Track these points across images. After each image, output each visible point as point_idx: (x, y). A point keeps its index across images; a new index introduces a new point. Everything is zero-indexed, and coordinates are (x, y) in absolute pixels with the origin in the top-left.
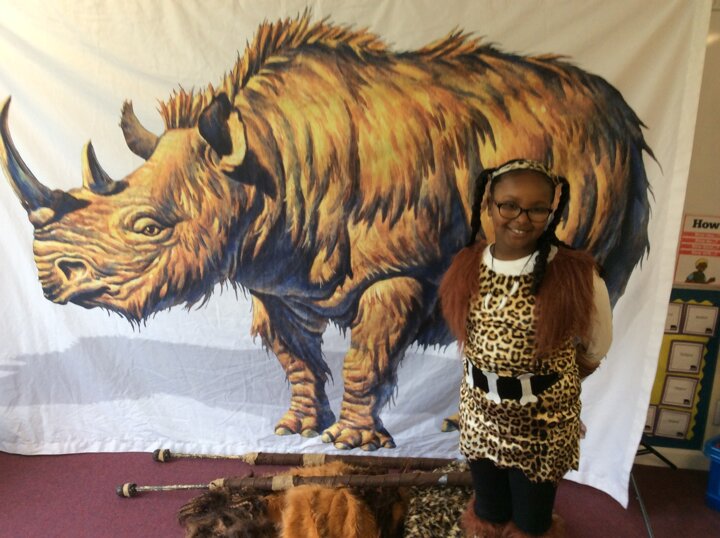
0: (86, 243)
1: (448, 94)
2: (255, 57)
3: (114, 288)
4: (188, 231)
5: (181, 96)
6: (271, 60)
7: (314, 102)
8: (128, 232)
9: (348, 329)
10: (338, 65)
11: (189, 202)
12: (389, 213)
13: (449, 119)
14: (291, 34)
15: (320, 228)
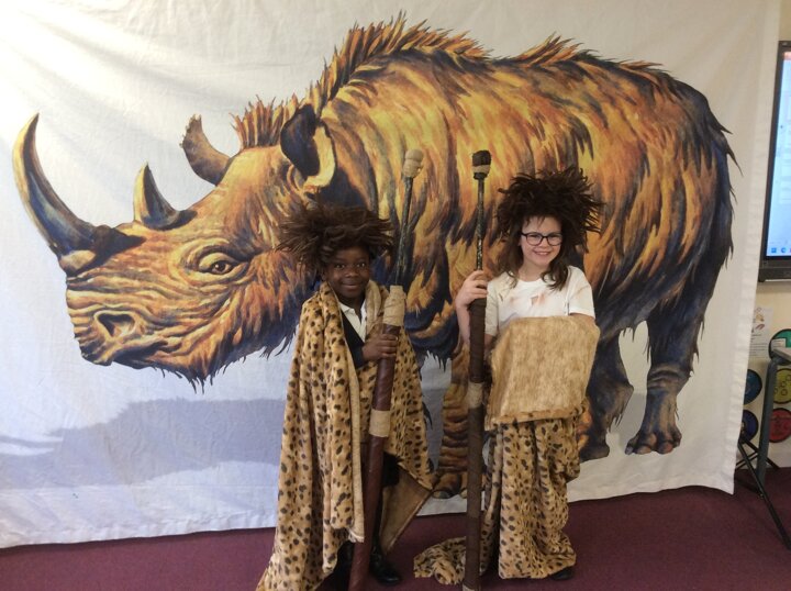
0: (138, 289)
1: (547, 102)
2: (343, 64)
3: (173, 341)
4: (267, 264)
5: (258, 108)
6: (362, 68)
7: (410, 113)
8: (191, 272)
9: (449, 360)
10: (434, 72)
11: (268, 230)
12: (489, 230)
13: (549, 129)
14: (384, 39)
15: (416, 251)
